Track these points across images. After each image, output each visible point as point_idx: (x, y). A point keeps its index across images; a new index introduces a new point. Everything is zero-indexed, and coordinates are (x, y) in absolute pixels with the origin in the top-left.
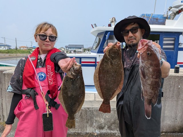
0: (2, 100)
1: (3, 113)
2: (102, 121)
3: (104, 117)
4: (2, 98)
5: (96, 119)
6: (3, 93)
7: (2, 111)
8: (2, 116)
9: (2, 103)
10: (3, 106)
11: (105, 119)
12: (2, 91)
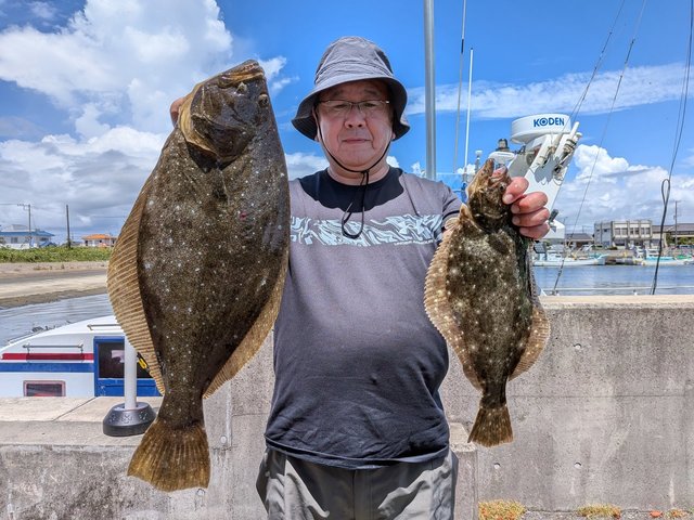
2: (38, 494)
3: (43, 481)
5: (16, 488)
11: (46, 488)
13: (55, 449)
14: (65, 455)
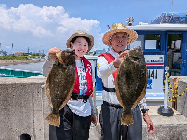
0: (34, 117)
1: (34, 132)
2: (156, 139)
3: (158, 135)
4: (34, 115)
5: (150, 138)
6: (34, 109)
7: (34, 130)
8: (33, 136)
9: (33, 121)
10: (35, 124)
11: (159, 137)
12: (34, 107)
13: (163, 126)
14: (166, 127)
